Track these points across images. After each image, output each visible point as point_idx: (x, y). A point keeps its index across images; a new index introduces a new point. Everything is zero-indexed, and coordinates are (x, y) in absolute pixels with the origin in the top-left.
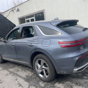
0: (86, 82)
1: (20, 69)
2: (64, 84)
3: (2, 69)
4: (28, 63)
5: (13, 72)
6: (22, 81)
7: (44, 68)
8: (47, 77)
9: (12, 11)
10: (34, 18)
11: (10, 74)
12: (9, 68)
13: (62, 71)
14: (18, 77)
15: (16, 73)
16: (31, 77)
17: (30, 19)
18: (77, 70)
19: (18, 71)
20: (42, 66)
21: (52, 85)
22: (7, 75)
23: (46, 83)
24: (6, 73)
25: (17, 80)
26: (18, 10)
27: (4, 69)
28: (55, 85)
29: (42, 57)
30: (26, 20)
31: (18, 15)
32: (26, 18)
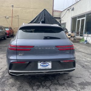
9: (68, 10)
10: (85, 18)
26: (73, 9)
30: (78, 20)
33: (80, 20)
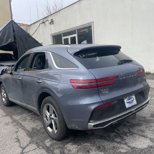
0: (114, 147)
1: (28, 118)
2: (79, 147)
3: (4, 114)
4: (36, 109)
5: (17, 121)
6: (23, 135)
7: (53, 119)
8: (55, 132)
9: (43, 22)
10: (76, 35)
11: (12, 123)
12: (15, 115)
13: (73, 125)
14: (20, 129)
15: (21, 122)
16: (38, 131)
17: (69, 37)
18: (93, 124)
19: (25, 120)
20: (51, 115)
21: (61, 146)
22: (7, 124)
23: (54, 141)
24: (7, 122)
25: (17, 132)
26: (52, 22)
27: (7, 115)
28: (66, 146)
29: (50, 101)
30: (63, 38)
31: (51, 30)
32: (64, 36)
33: (68, 39)
